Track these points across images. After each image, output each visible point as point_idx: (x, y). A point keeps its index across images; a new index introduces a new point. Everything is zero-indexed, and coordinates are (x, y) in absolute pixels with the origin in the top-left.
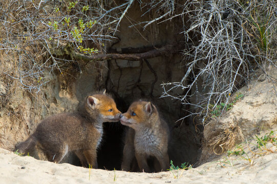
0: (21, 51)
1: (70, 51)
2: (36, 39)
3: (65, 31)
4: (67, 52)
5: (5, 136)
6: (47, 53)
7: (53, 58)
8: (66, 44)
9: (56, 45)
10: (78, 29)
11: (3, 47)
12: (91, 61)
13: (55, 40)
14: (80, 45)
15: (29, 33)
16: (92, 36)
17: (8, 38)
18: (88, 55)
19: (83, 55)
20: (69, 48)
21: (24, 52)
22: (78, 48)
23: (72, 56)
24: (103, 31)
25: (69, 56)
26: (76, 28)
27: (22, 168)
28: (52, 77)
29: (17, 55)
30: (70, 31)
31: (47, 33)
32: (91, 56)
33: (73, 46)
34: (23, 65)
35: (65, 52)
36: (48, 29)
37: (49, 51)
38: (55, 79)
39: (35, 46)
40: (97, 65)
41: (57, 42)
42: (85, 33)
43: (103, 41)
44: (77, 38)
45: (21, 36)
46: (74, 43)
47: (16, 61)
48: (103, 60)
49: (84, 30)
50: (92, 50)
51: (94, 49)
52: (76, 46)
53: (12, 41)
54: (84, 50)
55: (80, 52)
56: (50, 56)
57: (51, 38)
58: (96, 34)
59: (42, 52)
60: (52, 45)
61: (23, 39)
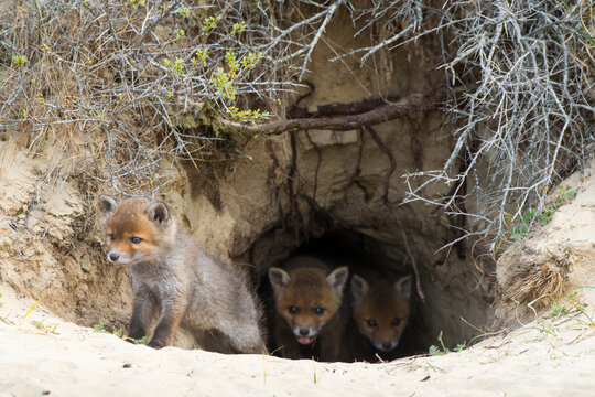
0: (111, 125)
1: (212, 118)
2: (141, 96)
3: (199, 78)
4: (206, 122)
5: (86, 301)
6: (163, 125)
7: (177, 134)
8: (202, 104)
9: (182, 107)
10: (225, 71)
11: (74, 118)
12: (256, 136)
13: (180, 98)
14: (232, 105)
15: (124, 84)
16: (254, 86)
17: (83, 98)
18: (249, 123)
19: (238, 124)
20: (208, 112)
21: (117, 125)
22: (228, 111)
23: (215, 129)
24: (278, 73)
25: (211, 128)
26: (221, 70)
27: (126, 366)
28: (177, 172)
29: (103, 130)
30: (208, 77)
31: (162, 83)
32: (255, 127)
33: (216, 107)
34: (117, 152)
35: (201, 120)
36: (164, 74)
37: (168, 120)
38: (184, 178)
39: (138, 110)
40: (269, 144)
41: (183, 101)
42: (240, 78)
43: (279, 94)
44: (224, 91)
45: (108, 93)
46: (219, 101)
47: (101, 145)
48: (280, 133)
49: (237, 72)
50: (256, 114)
51: (261, 112)
52: (222, 106)
53: (92, 104)
54: (240, 114)
55: (232, 120)
56: (170, 130)
57: (171, 94)
58: (263, 79)
59: (152, 123)
60: (174, 108)
61: (114, 98)
